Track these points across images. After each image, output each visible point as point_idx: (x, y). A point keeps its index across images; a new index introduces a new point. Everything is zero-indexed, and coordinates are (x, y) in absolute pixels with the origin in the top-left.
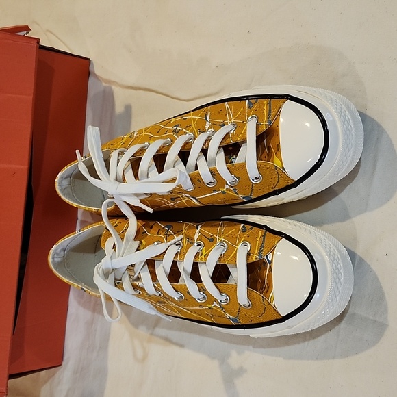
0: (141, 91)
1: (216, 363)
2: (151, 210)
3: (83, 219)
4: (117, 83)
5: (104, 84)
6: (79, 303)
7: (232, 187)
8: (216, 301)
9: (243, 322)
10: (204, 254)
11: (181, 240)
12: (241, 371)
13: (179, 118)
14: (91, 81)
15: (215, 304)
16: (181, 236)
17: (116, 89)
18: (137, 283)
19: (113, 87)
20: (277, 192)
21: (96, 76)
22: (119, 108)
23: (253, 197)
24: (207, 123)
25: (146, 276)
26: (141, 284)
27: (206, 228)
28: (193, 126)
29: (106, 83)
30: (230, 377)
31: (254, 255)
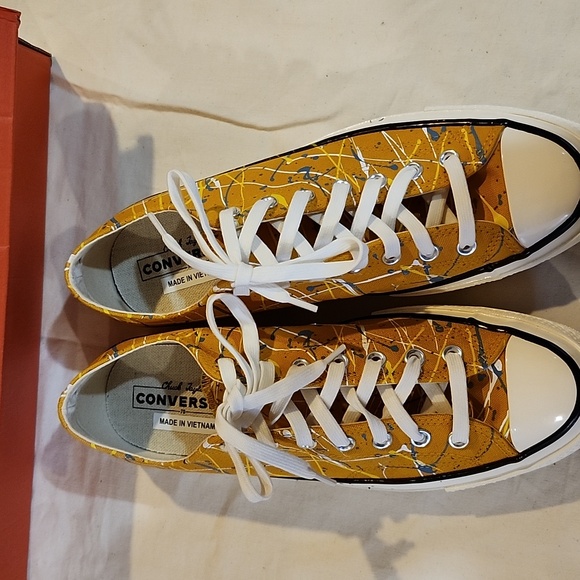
0: (171, 114)
1: (355, 542)
2: (314, 309)
3: (54, 336)
4: (119, 97)
5: (84, 99)
6: (57, 484)
7: (425, 263)
8: (408, 442)
9: (440, 471)
10: (391, 371)
11: (343, 353)
12: (403, 547)
13: (298, 157)
14: (55, 93)
15: (404, 448)
16: (343, 347)
17: (116, 111)
18: (278, 431)
19: (109, 105)
20: (489, 268)
21: (66, 85)
22: (126, 141)
23: (445, 278)
24: (363, 164)
25: (295, 418)
26: (286, 433)
27: (376, 331)
28: (339, 169)
29: (88, 97)
30: (383, 560)
31: (474, 365)
